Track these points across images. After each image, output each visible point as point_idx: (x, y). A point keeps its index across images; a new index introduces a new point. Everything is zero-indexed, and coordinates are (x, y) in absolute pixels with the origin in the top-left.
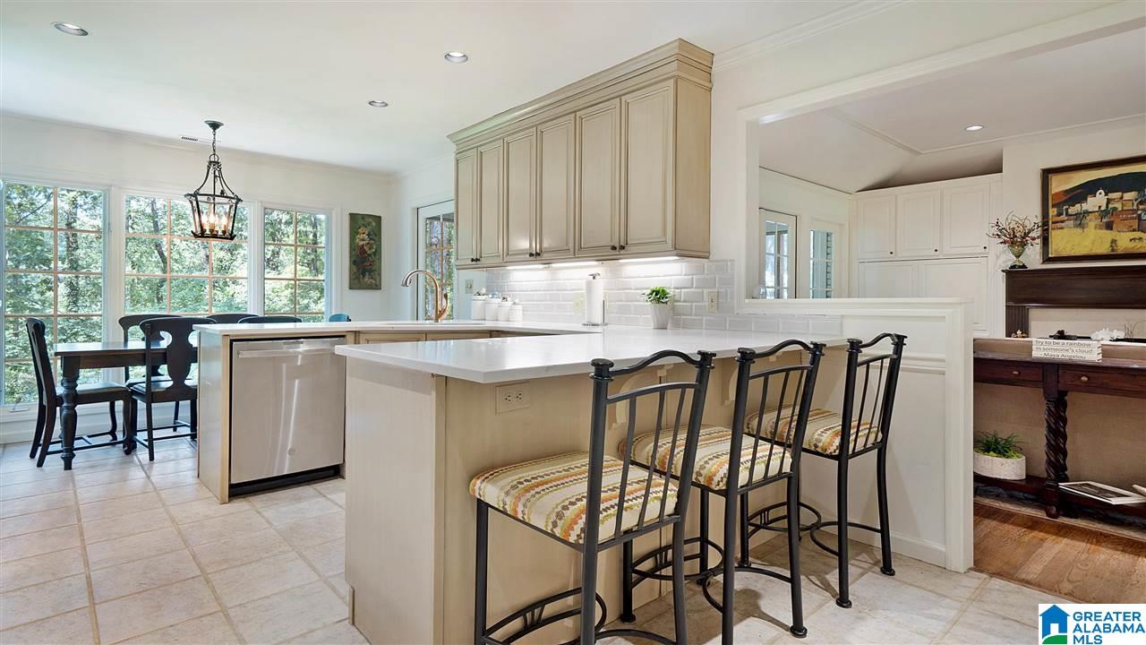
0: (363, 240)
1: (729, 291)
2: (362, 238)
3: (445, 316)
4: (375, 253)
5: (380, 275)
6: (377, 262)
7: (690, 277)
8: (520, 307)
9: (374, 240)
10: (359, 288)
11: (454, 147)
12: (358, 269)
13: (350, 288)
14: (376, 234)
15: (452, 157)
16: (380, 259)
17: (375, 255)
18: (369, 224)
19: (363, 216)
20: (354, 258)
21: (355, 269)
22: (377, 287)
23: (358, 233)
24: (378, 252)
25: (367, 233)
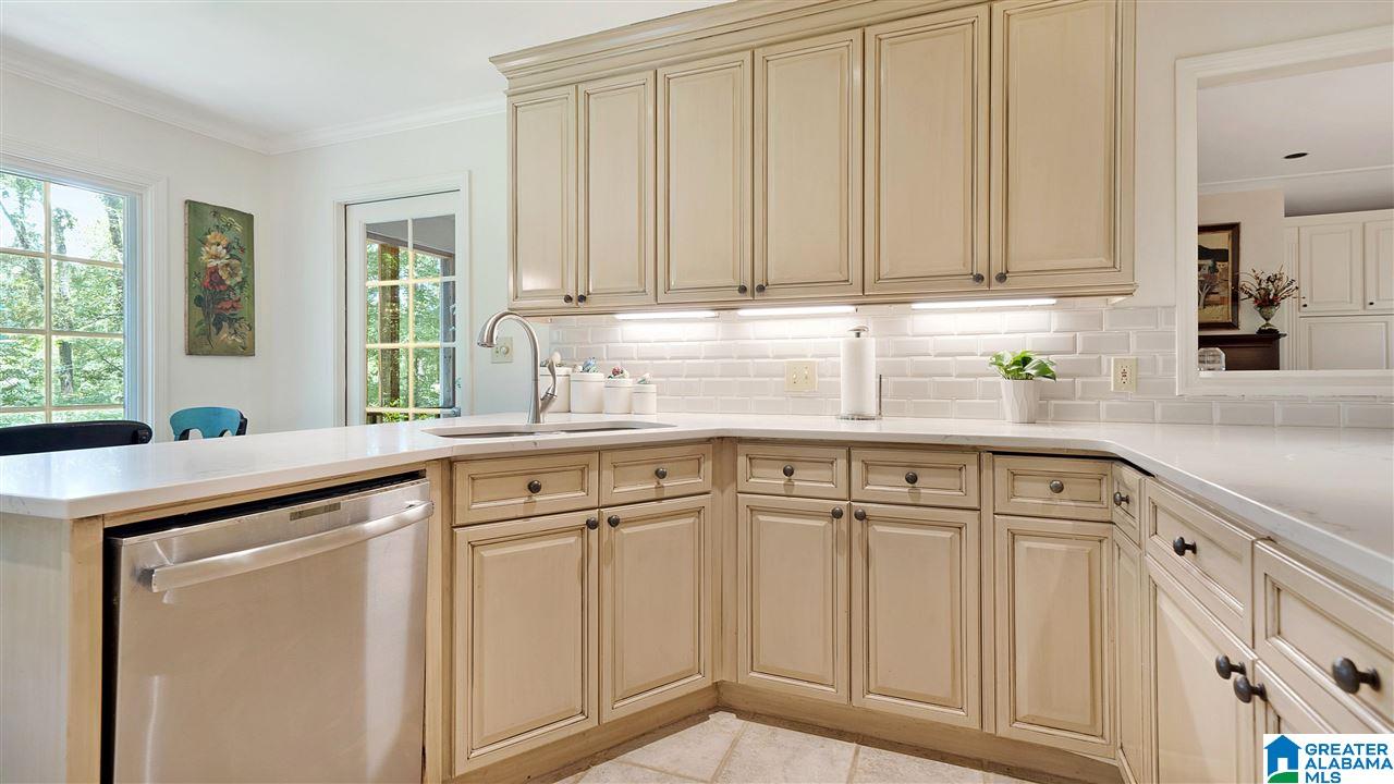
0: (216, 257)
1: (1160, 359)
2: (214, 254)
3: (554, 406)
4: (241, 285)
5: (251, 328)
6: (245, 302)
7: (1072, 335)
8: (653, 387)
9: (239, 259)
10: (209, 354)
11: (505, 84)
12: (207, 316)
13: (190, 353)
14: (243, 249)
15: (501, 104)
16: (251, 297)
17: (241, 288)
18: (229, 226)
19: (217, 211)
20: (198, 292)
21: (199, 314)
22: (247, 350)
23: (204, 243)
24: (247, 283)
25: (224, 243)
